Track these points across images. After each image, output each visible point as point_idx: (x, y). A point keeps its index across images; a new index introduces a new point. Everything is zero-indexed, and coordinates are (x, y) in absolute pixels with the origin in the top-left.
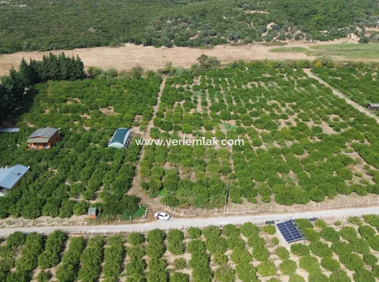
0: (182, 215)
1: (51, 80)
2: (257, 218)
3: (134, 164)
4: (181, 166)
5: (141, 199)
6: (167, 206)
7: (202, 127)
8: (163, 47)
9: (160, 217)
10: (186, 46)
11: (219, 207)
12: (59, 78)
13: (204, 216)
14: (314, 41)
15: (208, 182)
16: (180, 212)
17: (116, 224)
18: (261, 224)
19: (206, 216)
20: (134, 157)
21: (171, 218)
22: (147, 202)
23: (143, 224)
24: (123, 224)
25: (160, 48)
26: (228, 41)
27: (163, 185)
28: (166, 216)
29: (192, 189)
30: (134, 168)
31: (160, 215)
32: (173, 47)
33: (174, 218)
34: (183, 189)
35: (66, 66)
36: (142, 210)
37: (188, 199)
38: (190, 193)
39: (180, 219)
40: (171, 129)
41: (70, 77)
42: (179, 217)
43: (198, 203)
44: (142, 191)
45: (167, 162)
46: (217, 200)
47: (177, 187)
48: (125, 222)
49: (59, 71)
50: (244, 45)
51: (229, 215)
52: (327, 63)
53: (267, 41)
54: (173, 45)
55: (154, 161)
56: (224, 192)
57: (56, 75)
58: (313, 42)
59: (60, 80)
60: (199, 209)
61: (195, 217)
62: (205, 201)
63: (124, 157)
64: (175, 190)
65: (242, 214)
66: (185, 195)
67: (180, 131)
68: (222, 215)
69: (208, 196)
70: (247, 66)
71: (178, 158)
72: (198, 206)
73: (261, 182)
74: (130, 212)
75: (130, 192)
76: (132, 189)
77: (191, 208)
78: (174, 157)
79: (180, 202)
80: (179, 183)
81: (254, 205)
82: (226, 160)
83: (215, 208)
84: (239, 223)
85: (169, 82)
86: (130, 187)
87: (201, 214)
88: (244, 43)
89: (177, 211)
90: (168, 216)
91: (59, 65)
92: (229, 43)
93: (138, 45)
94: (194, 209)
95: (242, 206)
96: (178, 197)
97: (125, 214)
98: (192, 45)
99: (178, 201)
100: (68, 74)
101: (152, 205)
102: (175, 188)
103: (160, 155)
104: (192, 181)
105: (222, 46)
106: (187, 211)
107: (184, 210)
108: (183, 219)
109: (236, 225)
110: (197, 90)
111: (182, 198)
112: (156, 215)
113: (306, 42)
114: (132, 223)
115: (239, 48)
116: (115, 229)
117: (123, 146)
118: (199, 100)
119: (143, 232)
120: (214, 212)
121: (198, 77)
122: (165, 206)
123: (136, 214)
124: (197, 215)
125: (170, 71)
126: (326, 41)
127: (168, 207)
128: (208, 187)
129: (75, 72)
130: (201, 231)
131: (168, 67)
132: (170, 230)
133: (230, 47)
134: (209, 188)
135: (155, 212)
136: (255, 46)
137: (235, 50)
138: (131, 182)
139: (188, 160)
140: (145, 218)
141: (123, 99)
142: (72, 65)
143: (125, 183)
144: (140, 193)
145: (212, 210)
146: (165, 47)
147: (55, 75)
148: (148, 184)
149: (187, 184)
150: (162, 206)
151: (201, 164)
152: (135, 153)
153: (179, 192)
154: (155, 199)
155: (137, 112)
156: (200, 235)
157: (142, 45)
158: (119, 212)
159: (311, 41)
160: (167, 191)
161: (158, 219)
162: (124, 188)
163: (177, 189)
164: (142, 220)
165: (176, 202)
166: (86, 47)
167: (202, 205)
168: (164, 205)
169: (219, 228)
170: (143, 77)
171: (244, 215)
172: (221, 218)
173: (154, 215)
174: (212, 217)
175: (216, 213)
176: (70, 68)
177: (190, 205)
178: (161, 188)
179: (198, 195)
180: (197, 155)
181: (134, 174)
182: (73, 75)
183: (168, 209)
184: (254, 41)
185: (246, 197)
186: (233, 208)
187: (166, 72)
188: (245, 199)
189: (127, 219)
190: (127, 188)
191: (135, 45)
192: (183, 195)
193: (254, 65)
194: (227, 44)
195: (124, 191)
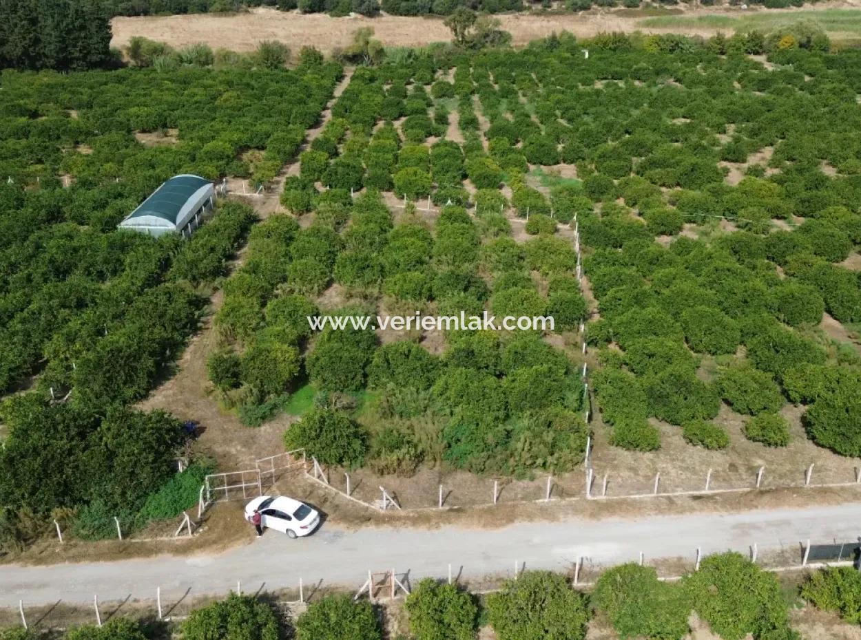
0: (380, 505)
1: (11, 70)
2: (754, 526)
3: (203, 290)
4: (386, 299)
5: (202, 430)
6: (309, 460)
7: (467, 182)
8: (353, 14)
9: (270, 521)
10: (415, 15)
11: (559, 469)
12: (38, 64)
13: (490, 511)
14: (751, 6)
15: (498, 357)
16: (372, 495)
17: (39, 561)
18: (782, 559)
19: (501, 515)
20: (206, 264)
21: (326, 525)
22: (228, 441)
23: (179, 559)
24: (76, 559)
25: (347, 17)
26: (527, 5)
27: (302, 367)
28: (300, 514)
29: (430, 383)
30: (199, 303)
31: (273, 513)
32: (382, 15)
33: (342, 527)
34: (391, 385)
35: (57, 26)
36: (188, 482)
37: (411, 427)
38: (422, 404)
39: (369, 530)
40: (359, 187)
41: (71, 61)
42: (367, 518)
43: (457, 449)
44: (209, 392)
45: (335, 285)
46: (549, 437)
47: (365, 376)
48: (91, 547)
49: (37, 41)
50: (571, 14)
51: (609, 508)
52: (809, 42)
53: (629, 7)
54: (381, 12)
55: (284, 279)
56: (572, 397)
57: (25, 52)
58: (748, 9)
59: (37, 69)
60: (463, 477)
61: (445, 518)
62: (490, 438)
63: (165, 264)
64: (357, 389)
65: (670, 500)
66: (398, 409)
67: (388, 190)
68: (576, 510)
69: (501, 414)
70: (586, 48)
71: (377, 269)
72: (457, 463)
73: (724, 358)
74: (123, 494)
75: (160, 400)
76: (168, 384)
77: (426, 473)
78: (363, 266)
79: (374, 443)
80: (376, 360)
81: (718, 457)
82: (561, 275)
83: (538, 472)
84: (672, 554)
85: (362, 76)
86: (160, 374)
87: (473, 502)
88: (567, 9)
89: (356, 486)
90: (314, 514)
91: (34, 22)
92: (529, 8)
93: (288, 10)
94: (441, 478)
95: (663, 463)
96: (368, 418)
97: (97, 504)
98: (431, 11)
99: (364, 438)
100: (63, 50)
101: (245, 459)
102: (357, 382)
103: (310, 260)
104: (431, 352)
105: (511, 16)
106: (407, 486)
107: (392, 480)
108: (386, 529)
109: (658, 564)
110: (443, 96)
111: (387, 424)
112: (251, 508)
113: (731, 9)
114: (125, 552)
115: (557, 20)
116: (28, 586)
117: (171, 227)
118: (454, 117)
119: (170, 610)
120: (538, 493)
121: (450, 71)
122: (303, 461)
123: (152, 501)
124: (457, 511)
125: (367, 55)
126: (782, 7)
127: (317, 467)
128: (499, 376)
129: (85, 48)
130: (475, 600)
131: (361, 43)
132: (311, 594)
133: (532, 18)
134: (505, 381)
135: (252, 494)
136: (599, 16)
137: (545, 23)
138: (173, 358)
139: (416, 275)
140: (199, 524)
141: (214, 109)
142: (73, 23)
143: (136, 357)
144: (202, 402)
145: (525, 483)
146: (359, 16)
147: (23, 53)
148: (237, 364)
149: (411, 363)
150: (289, 462)
151: (466, 289)
152: (212, 250)
153: (372, 399)
154: (265, 429)
155: (251, 140)
156: (476, 627)
157: (297, 11)
158: (67, 494)
159: (745, 6)
160: (320, 395)
161: (261, 530)
162: (129, 380)
163: (364, 385)
164: (176, 538)
165: (357, 444)
166: (146, 13)
167: (478, 458)
168: (299, 455)
169: (569, 580)
170: (287, 66)
171: (682, 511)
172: (575, 524)
173: (243, 508)
174: (530, 517)
175: (545, 501)
176: (69, 32)
177: (419, 458)
178: (298, 381)
179: (457, 410)
180: (450, 257)
181: (193, 326)
182: (77, 54)
183: (314, 475)
184: (595, 6)
185: (675, 423)
186: (626, 474)
187: (355, 58)
188: (667, 428)
189: (104, 530)
190: (143, 380)
191: (279, 12)
192: (389, 412)
193: (605, 44)
194: (524, 13)
195: (129, 392)
